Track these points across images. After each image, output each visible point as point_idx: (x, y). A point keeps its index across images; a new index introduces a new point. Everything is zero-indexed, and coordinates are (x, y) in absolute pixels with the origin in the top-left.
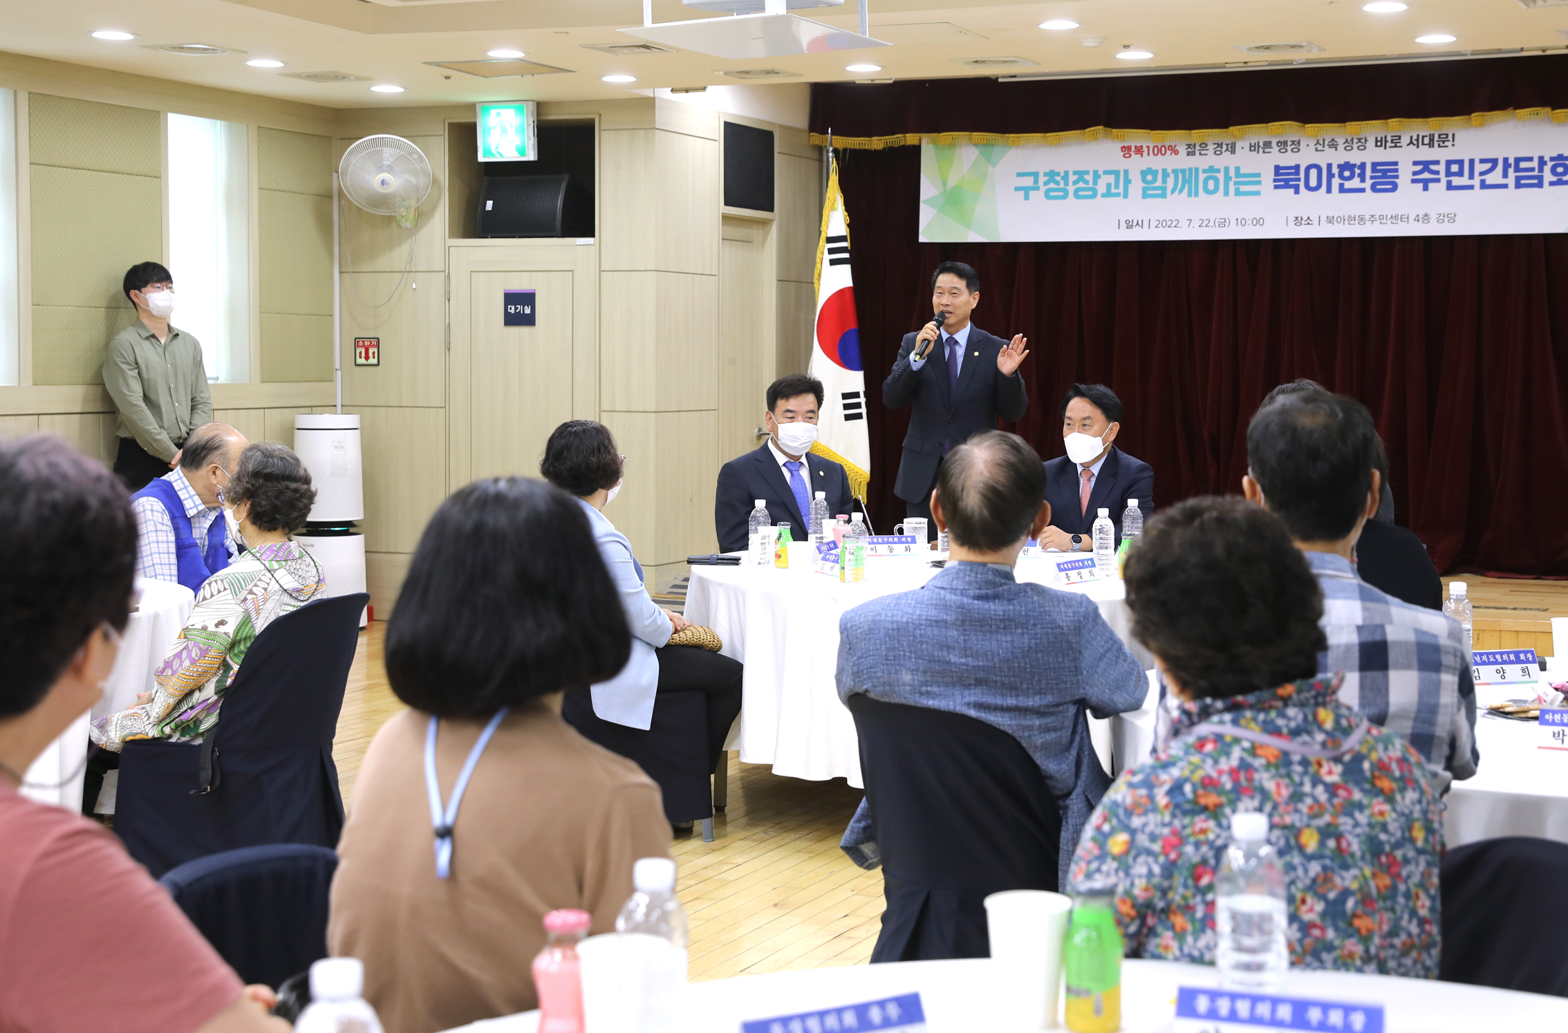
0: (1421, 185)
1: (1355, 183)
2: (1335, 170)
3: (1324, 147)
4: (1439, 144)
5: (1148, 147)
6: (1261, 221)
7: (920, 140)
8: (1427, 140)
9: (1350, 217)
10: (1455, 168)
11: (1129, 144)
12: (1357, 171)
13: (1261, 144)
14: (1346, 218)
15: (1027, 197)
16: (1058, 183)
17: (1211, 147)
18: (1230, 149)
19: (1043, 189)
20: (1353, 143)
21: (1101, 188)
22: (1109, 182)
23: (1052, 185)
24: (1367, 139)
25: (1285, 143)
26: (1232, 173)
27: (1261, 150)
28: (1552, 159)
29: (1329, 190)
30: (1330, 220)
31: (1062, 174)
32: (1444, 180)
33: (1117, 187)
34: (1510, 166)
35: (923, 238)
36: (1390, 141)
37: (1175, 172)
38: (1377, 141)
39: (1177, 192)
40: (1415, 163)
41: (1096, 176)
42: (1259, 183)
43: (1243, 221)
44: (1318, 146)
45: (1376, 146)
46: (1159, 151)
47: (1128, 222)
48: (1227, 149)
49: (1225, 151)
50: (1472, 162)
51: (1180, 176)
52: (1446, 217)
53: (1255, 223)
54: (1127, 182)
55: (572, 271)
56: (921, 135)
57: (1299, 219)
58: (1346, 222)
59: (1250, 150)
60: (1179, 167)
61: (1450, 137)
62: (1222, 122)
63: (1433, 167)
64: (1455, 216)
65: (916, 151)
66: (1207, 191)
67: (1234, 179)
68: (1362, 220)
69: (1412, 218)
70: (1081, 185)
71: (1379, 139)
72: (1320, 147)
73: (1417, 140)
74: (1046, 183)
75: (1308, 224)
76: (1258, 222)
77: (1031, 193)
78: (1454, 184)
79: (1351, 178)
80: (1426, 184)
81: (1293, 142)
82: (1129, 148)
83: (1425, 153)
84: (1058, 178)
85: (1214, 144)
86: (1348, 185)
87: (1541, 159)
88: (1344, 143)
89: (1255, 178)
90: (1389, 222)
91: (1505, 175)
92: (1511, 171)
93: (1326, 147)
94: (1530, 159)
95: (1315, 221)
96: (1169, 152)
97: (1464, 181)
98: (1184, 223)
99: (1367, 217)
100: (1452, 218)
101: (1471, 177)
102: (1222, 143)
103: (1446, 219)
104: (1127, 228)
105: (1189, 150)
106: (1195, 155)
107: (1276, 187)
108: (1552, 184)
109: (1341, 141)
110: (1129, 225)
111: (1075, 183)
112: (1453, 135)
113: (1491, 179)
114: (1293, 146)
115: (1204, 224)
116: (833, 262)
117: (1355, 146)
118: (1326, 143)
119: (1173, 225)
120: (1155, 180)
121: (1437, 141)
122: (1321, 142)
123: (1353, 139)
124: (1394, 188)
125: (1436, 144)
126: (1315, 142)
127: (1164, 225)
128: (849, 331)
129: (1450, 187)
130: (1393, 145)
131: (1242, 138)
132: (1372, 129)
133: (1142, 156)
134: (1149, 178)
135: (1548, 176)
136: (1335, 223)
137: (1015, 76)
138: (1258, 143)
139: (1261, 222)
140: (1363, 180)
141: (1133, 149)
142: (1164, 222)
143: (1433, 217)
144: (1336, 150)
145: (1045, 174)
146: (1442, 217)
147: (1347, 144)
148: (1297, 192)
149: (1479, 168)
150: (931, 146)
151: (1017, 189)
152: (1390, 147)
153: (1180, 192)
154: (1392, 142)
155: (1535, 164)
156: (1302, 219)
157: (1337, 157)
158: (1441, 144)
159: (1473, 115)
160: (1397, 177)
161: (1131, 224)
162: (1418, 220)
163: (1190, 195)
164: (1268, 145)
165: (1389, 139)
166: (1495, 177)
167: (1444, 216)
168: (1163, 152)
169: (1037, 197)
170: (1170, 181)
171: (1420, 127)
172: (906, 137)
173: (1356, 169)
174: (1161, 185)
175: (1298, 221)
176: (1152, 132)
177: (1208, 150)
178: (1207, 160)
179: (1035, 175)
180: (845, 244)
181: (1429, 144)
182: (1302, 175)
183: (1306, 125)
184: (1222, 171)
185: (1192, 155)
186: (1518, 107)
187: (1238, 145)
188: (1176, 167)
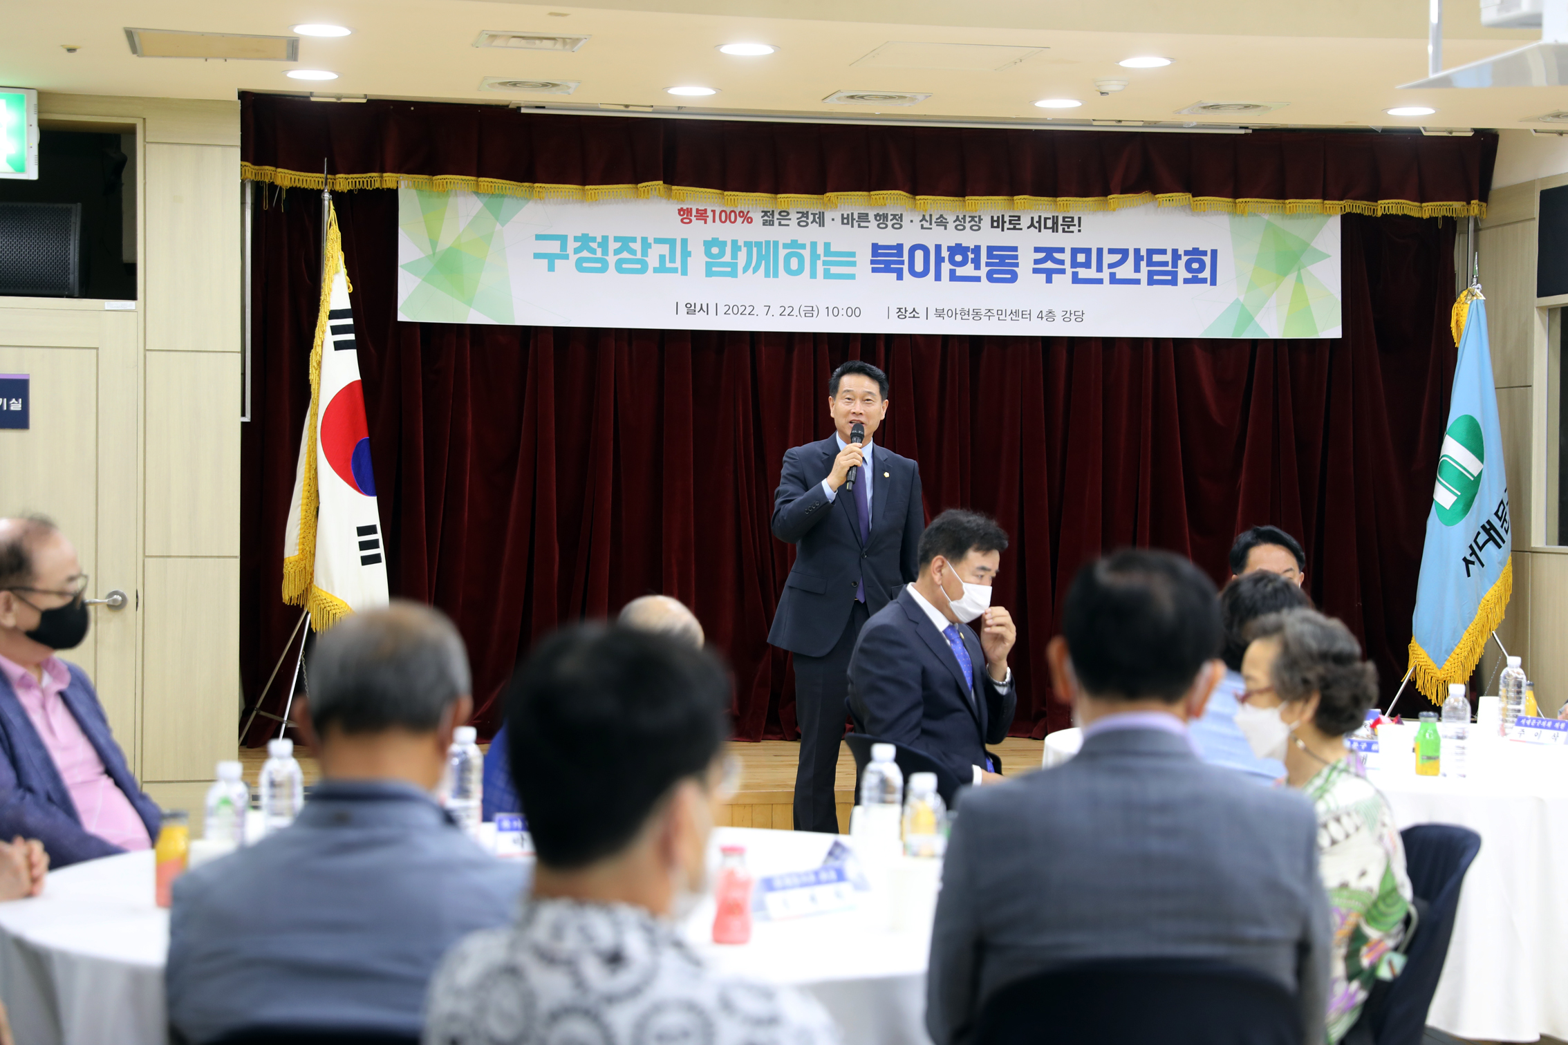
0: (1043, 276)
1: (968, 270)
2: (945, 253)
3: (931, 224)
4: (1064, 229)
5: (714, 211)
6: (857, 310)
7: (398, 182)
8: (1049, 223)
9: (963, 310)
10: (1081, 258)
11: (689, 207)
12: (971, 256)
13: (856, 216)
14: (958, 312)
15: (551, 268)
16: (593, 251)
17: (794, 216)
18: (818, 220)
19: (573, 258)
20: (965, 222)
21: (653, 261)
22: (662, 253)
23: (585, 254)
24: (982, 217)
26: (820, 250)
27: (856, 224)
28: (1186, 253)
29: (938, 277)
30: (940, 313)
31: (599, 240)
32: (1069, 271)
33: (673, 260)
34: (1142, 258)
35: (402, 317)
36: (1008, 222)
37: (748, 245)
38: (993, 221)
39: (751, 269)
40: (1037, 250)
41: (646, 245)
42: (853, 264)
43: (836, 310)
44: (924, 222)
45: (992, 226)
46: (727, 217)
47: (689, 306)
48: (814, 221)
49: (812, 223)
50: (1100, 251)
51: (755, 250)
52: (1072, 315)
53: (849, 314)
54: (686, 254)
55: (97, 349)
56: (398, 175)
57: (903, 311)
58: (959, 316)
59: (843, 223)
60: (754, 239)
61: (1076, 221)
62: (818, 187)
63: (1057, 256)
64: (1083, 314)
65: (392, 195)
66: (789, 271)
67: (822, 258)
68: (977, 314)
69: (1034, 315)
70: (625, 255)
71: (995, 219)
72: (926, 225)
73: (1039, 222)
74: (576, 251)
75: (914, 317)
76: (853, 312)
77: (557, 262)
78: (1080, 276)
79: (963, 263)
80: (1049, 275)
81: (894, 216)
82: (689, 211)
83: (1049, 239)
84: (592, 245)
85: (798, 213)
86: (960, 271)
87: (1175, 251)
88: (954, 222)
89: (848, 258)
90: (1008, 318)
91: (1137, 269)
92: (1143, 264)
93: (934, 225)
94: (1163, 252)
95: (922, 314)
96: (740, 220)
97: (1091, 273)
98: (759, 310)
99: (983, 312)
100: (1080, 317)
101: (1099, 269)
102: (807, 212)
103: (1073, 317)
104: (688, 313)
105: (766, 218)
106: (773, 225)
107: (874, 270)
108: (1186, 281)
109: (951, 219)
110: (691, 309)
111: (617, 252)
112: (1080, 218)
113: (1121, 272)
114: (895, 221)
115: (786, 313)
116: (339, 346)
117: (968, 225)
118: (934, 220)
119: (747, 312)
120: (722, 254)
121: (1062, 225)
122: (928, 218)
123: (965, 216)
124: (1014, 278)
125: (1060, 228)
126: (921, 218)
127: (735, 311)
128: (361, 443)
129: (1076, 279)
130: (1012, 226)
131: (835, 207)
132: (987, 206)
133: (705, 223)
134: (715, 250)
135: (1183, 273)
136: (946, 316)
137: (543, 107)
138: (852, 214)
139: (857, 312)
140: (977, 267)
141: (694, 213)
142: (735, 308)
143: (1059, 315)
144: (946, 229)
145: (576, 239)
146: (1068, 315)
147: (958, 223)
148: (900, 277)
149: (1108, 259)
150: (413, 192)
151: (537, 256)
152: (1008, 229)
153: (755, 271)
154: (1010, 223)
155: (1168, 258)
156: (906, 311)
157: (948, 237)
158: (1066, 229)
159: (1111, 197)
161: (693, 308)
162: (1042, 318)
163: (767, 275)
164: (864, 217)
165: (1007, 219)
166: (1126, 271)
167: (1071, 314)
168: (733, 220)
169: (565, 267)
170: (742, 256)
171: (1042, 207)
172: (382, 177)
173: (969, 253)
174: (730, 260)
175: (901, 313)
176: (726, 193)
177: (790, 219)
178: (790, 232)
179: (563, 239)
180: (350, 321)
181: (1052, 228)
182: (906, 257)
183: (918, 197)
184: (808, 247)
185: (770, 225)
186: (1155, 191)
187: (828, 217)
188: (749, 239)
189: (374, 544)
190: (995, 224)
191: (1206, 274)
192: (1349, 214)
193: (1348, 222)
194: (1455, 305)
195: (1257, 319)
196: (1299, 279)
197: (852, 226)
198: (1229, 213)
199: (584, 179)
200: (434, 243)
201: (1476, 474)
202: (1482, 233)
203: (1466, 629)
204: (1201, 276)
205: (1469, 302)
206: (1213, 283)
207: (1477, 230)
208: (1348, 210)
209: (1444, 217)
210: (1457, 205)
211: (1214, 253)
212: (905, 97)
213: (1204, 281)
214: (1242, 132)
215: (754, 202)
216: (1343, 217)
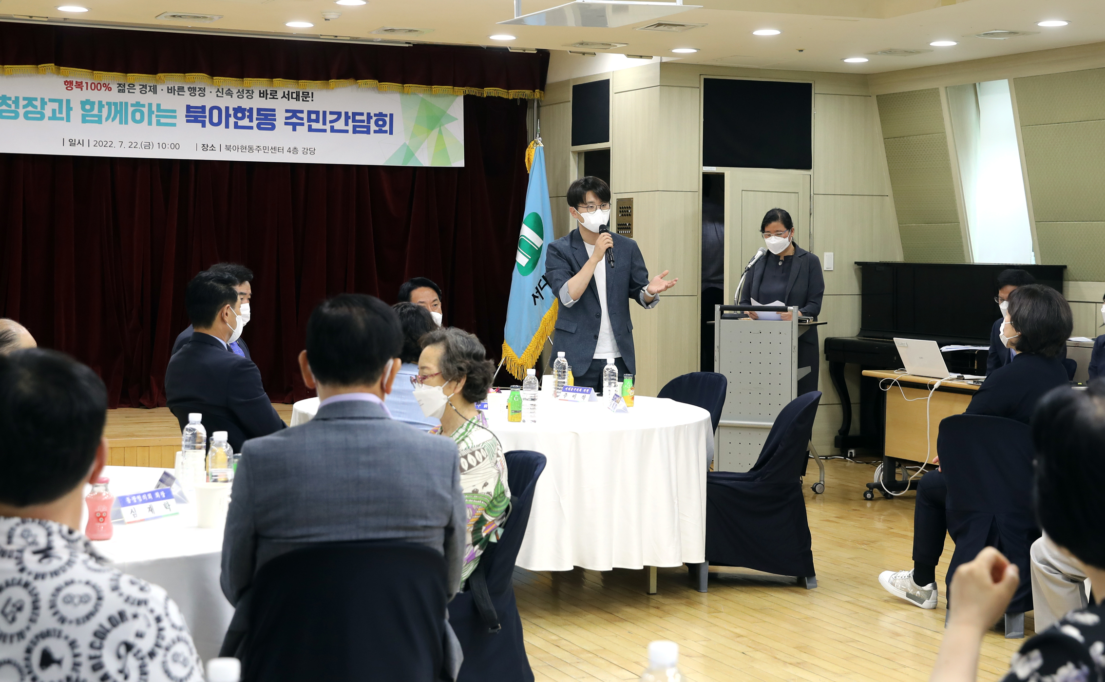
0: (291, 127)
1: (245, 122)
2: (231, 112)
3: (223, 94)
4: (303, 99)
5: (87, 83)
6: (177, 145)
8: (294, 96)
9: (242, 146)
10: (313, 116)
11: (71, 80)
12: (247, 114)
13: (176, 88)
14: (240, 147)
16: (10, 106)
17: (138, 87)
18: (152, 90)
20: (243, 94)
21: (48, 112)
22: (54, 108)
23: (4, 107)
24: (254, 91)
25: (195, 89)
26: (154, 108)
27: (176, 93)
28: (375, 115)
29: (227, 126)
30: (228, 148)
31: (13, 99)
32: (306, 124)
33: (61, 112)
34: (349, 118)
36: (269, 94)
37: (109, 104)
38: (260, 93)
39: (111, 119)
40: (287, 111)
41: (43, 103)
42: (175, 117)
43: (164, 145)
44: (218, 93)
45: (260, 96)
46: (96, 87)
47: (71, 141)
48: (150, 90)
49: (149, 91)
50: (325, 113)
51: (113, 107)
52: (308, 151)
53: (172, 147)
54: (69, 109)
57: (206, 146)
58: (240, 150)
59: (168, 92)
60: (112, 101)
61: (310, 95)
62: (152, 70)
63: (299, 115)
64: (315, 150)
66: (134, 121)
67: (155, 113)
68: (251, 149)
69: (285, 150)
71: (262, 92)
72: (220, 94)
73: (288, 95)
75: (212, 150)
76: (175, 146)
78: (313, 127)
79: (242, 118)
80: (294, 126)
81: (200, 89)
82: (71, 83)
83: (294, 105)
84: (10, 102)
85: (140, 85)
86: (240, 123)
87: (369, 114)
88: (237, 93)
89: (172, 114)
90: (270, 152)
91: (347, 124)
92: (350, 121)
93: (225, 95)
94: (362, 114)
95: (218, 148)
96: (103, 89)
97: (319, 126)
98: (116, 144)
99: (255, 147)
100: (313, 152)
101: (324, 123)
102: (146, 85)
103: (309, 152)
104: (70, 145)
105: (120, 88)
106: (124, 92)
107: (188, 121)
108: (375, 132)
109: (235, 91)
110: (72, 143)
111: (24, 107)
112: (312, 93)
113: (337, 126)
114: (200, 92)
115: (133, 146)
117: (245, 95)
118: (224, 92)
119: (108, 145)
120: (92, 109)
121: (302, 97)
122: (221, 91)
123: (243, 90)
124: (273, 128)
125: (301, 99)
126: (216, 90)
127: (101, 145)
129: (310, 129)
130: (272, 97)
131: (163, 82)
132: (258, 84)
133: (82, 90)
134: (88, 107)
135: (373, 127)
136: (232, 150)
138: (174, 87)
139: (177, 146)
140: (251, 121)
141: (74, 83)
142: (101, 143)
143: (300, 151)
144: (232, 97)
146: (306, 150)
147: (239, 94)
148: (204, 126)
149: (330, 117)
152: (270, 98)
153: (113, 121)
154: (271, 95)
155: (365, 118)
156: (207, 146)
157: (233, 102)
158: (304, 99)
159: (331, 81)
161: (74, 142)
162: (290, 152)
163: (121, 123)
164: (181, 89)
165: (269, 92)
166: (340, 125)
168: (99, 88)
170: (105, 111)
171: (290, 86)
173: (246, 112)
174: (97, 113)
175: (205, 147)
176: (95, 72)
177: (135, 89)
178: (135, 97)
181: (296, 98)
182: (207, 114)
183: (215, 78)
184: (147, 106)
185: (123, 92)
186: (357, 78)
187: (159, 88)
188: (109, 101)
190: (262, 95)
191: (387, 128)
192: (468, 95)
193: (468, 99)
194: (527, 149)
195: (416, 155)
196: (440, 132)
197: (174, 94)
198: (400, 93)
199: (3, 61)
201: (539, 247)
202: (541, 108)
203: (533, 335)
204: (384, 129)
205: (535, 148)
206: (391, 133)
207: (539, 107)
208: (467, 93)
209: (521, 98)
210: (528, 92)
211: (391, 115)
212: (207, 17)
213: (386, 132)
214: (407, 45)
215: (113, 78)
216: (465, 97)
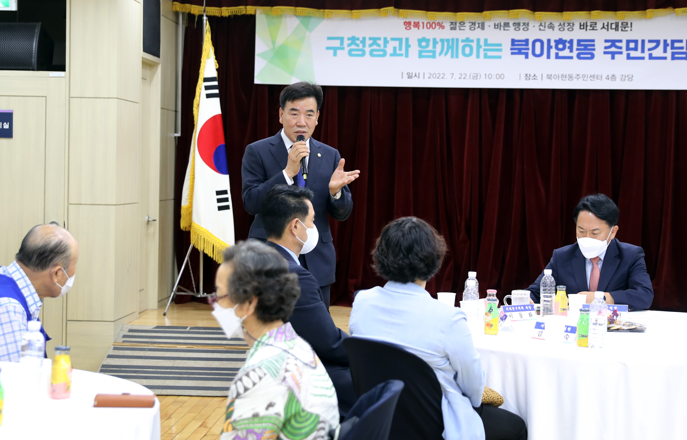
0: (610, 56)
1: (566, 52)
2: (553, 44)
3: (545, 27)
5: (423, 23)
7: (255, 11)
8: (614, 26)
9: (562, 75)
10: (632, 45)
11: (410, 20)
12: (568, 45)
13: (502, 24)
14: (560, 76)
15: (335, 54)
16: (358, 45)
17: (468, 25)
18: (481, 27)
19: (347, 49)
20: (564, 26)
21: (389, 50)
22: (395, 45)
23: (353, 47)
24: (575, 23)
25: (519, 24)
26: (482, 43)
27: (502, 28)
29: (548, 57)
30: (549, 77)
31: (361, 39)
32: (625, 53)
33: (400, 49)
34: (668, 45)
35: (257, 81)
36: (589, 26)
37: (442, 41)
38: (580, 25)
39: (443, 54)
40: (606, 41)
41: (386, 41)
42: (500, 50)
43: (490, 76)
44: (541, 27)
45: (580, 28)
46: (431, 26)
47: (408, 74)
48: (479, 27)
50: (643, 41)
51: (446, 43)
52: (626, 78)
53: (498, 77)
54: (408, 46)
55: (46, 97)
56: (256, 7)
57: (528, 75)
58: (560, 79)
59: (495, 28)
60: (445, 37)
61: (629, 25)
62: (479, 8)
63: (618, 44)
64: (632, 76)
65: (252, 19)
66: (464, 54)
67: (483, 47)
68: (571, 77)
69: (604, 77)
71: (582, 24)
72: (542, 28)
73: (608, 26)
74: (349, 45)
75: (534, 79)
76: (500, 76)
77: (339, 52)
78: (632, 55)
79: (563, 49)
80: (613, 54)
81: (524, 24)
82: (410, 23)
83: (613, 35)
84: (358, 42)
85: (470, 23)
86: (561, 54)
88: (559, 26)
89: (498, 47)
90: (589, 79)
91: (665, 51)
92: (669, 48)
93: (547, 28)
94: (681, 41)
95: (539, 77)
96: (437, 27)
97: (638, 54)
98: (448, 76)
99: (574, 76)
100: (631, 78)
101: (643, 51)
102: (475, 22)
103: (627, 79)
105: (452, 26)
106: (456, 29)
107: (512, 53)
109: (556, 24)
110: (410, 77)
111: (370, 45)
112: (631, 24)
113: (655, 53)
114: (524, 26)
115: (462, 77)
116: (208, 96)
117: (566, 28)
118: (547, 25)
119: (441, 77)
120: (428, 45)
121: (621, 27)
122: (543, 24)
123: (564, 23)
124: (592, 57)
125: (620, 29)
126: (539, 24)
127: (434, 76)
128: (220, 146)
129: (629, 57)
130: (591, 28)
131: (490, 19)
132: (577, 17)
133: (419, 29)
134: (424, 44)
136: (553, 79)
138: (500, 23)
139: (502, 76)
140: (571, 51)
141: (412, 24)
143: (618, 77)
144: (553, 30)
145: (349, 39)
146: (624, 77)
147: (560, 27)
148: (527, 57)
149: (648, 45)
150: (264, 16)
151: (328, 48)
152: (590, 30)
153: (446, 54)
154: (591, 26)
155: (684, 44)
156: (530, 76)
157: (554, 35)
158: (623, 29)
159: (648, 10)
160: (594, 50)
162: (608, 79)
163: (452, 57)
164: (507, 25)
165: (589, 24)
166: (658, 52)
167: (625, 77)
168: (434, 27)
169: (343, 54)
170: (439, 47)
171: (609, 17)
172: (246, 8)
174: (432, 49)
175: (528, 77)
176: (428, 13)
177: (465, 26)
178: (464, 33)
179: (342, 39)
180: (216, 83)
181: (615, 29)
182: (530, 46)
183: (536, 13)
184: (475, 41)
185: (454, 29)
186: (675, 7)
187: (487, 24)
188: (442, 38)
189: (226, 200)
190: (582, 27)
197: (500, 29)
199: (351, 7)
200: (274, 42)
215: (445, 17)
